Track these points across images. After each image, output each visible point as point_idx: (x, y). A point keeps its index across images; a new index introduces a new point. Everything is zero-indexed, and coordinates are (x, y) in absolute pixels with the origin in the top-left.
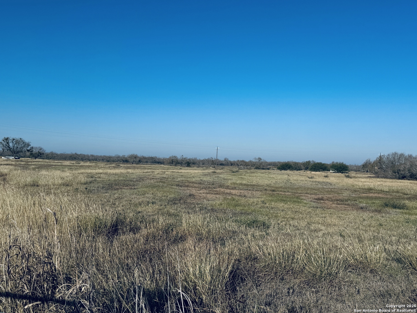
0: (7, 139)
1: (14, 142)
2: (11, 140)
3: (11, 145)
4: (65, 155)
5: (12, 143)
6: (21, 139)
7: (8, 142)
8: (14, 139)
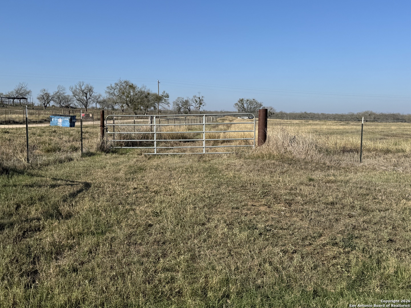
0: (242, 100)
1: (248, 102)
2: (245, 101)
3: (245, 105)
4: (295, 114)
5: (246, 104)
6: (254, 100)
7: (243, 103)
8: (248, 100)
